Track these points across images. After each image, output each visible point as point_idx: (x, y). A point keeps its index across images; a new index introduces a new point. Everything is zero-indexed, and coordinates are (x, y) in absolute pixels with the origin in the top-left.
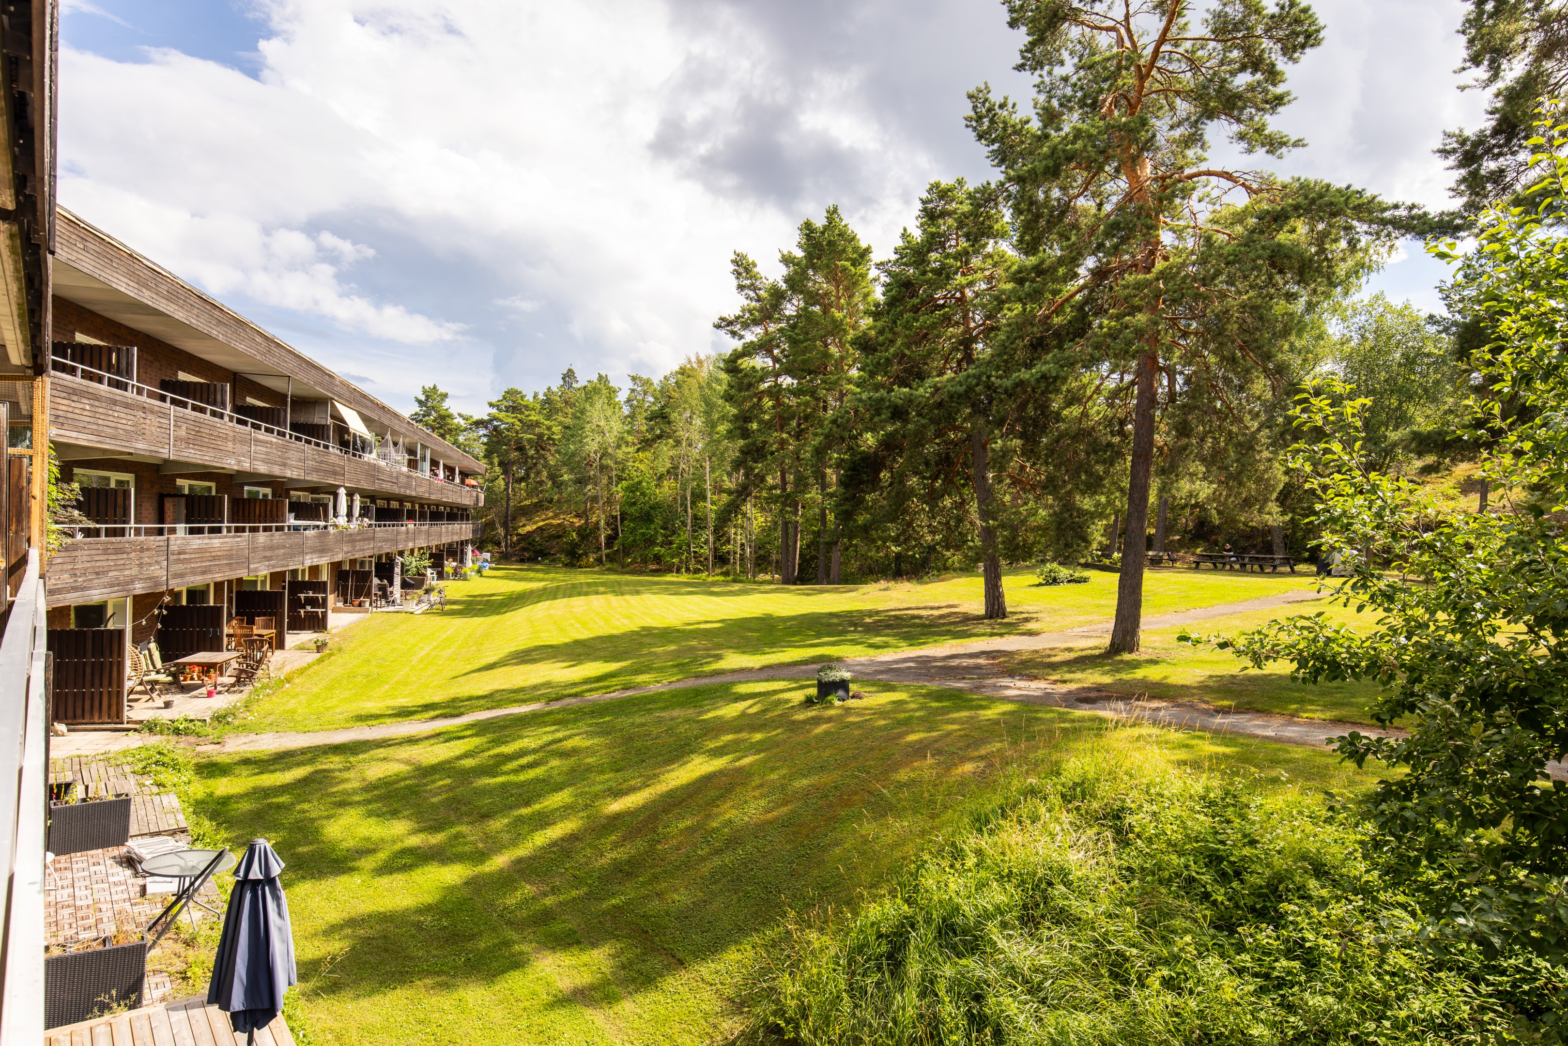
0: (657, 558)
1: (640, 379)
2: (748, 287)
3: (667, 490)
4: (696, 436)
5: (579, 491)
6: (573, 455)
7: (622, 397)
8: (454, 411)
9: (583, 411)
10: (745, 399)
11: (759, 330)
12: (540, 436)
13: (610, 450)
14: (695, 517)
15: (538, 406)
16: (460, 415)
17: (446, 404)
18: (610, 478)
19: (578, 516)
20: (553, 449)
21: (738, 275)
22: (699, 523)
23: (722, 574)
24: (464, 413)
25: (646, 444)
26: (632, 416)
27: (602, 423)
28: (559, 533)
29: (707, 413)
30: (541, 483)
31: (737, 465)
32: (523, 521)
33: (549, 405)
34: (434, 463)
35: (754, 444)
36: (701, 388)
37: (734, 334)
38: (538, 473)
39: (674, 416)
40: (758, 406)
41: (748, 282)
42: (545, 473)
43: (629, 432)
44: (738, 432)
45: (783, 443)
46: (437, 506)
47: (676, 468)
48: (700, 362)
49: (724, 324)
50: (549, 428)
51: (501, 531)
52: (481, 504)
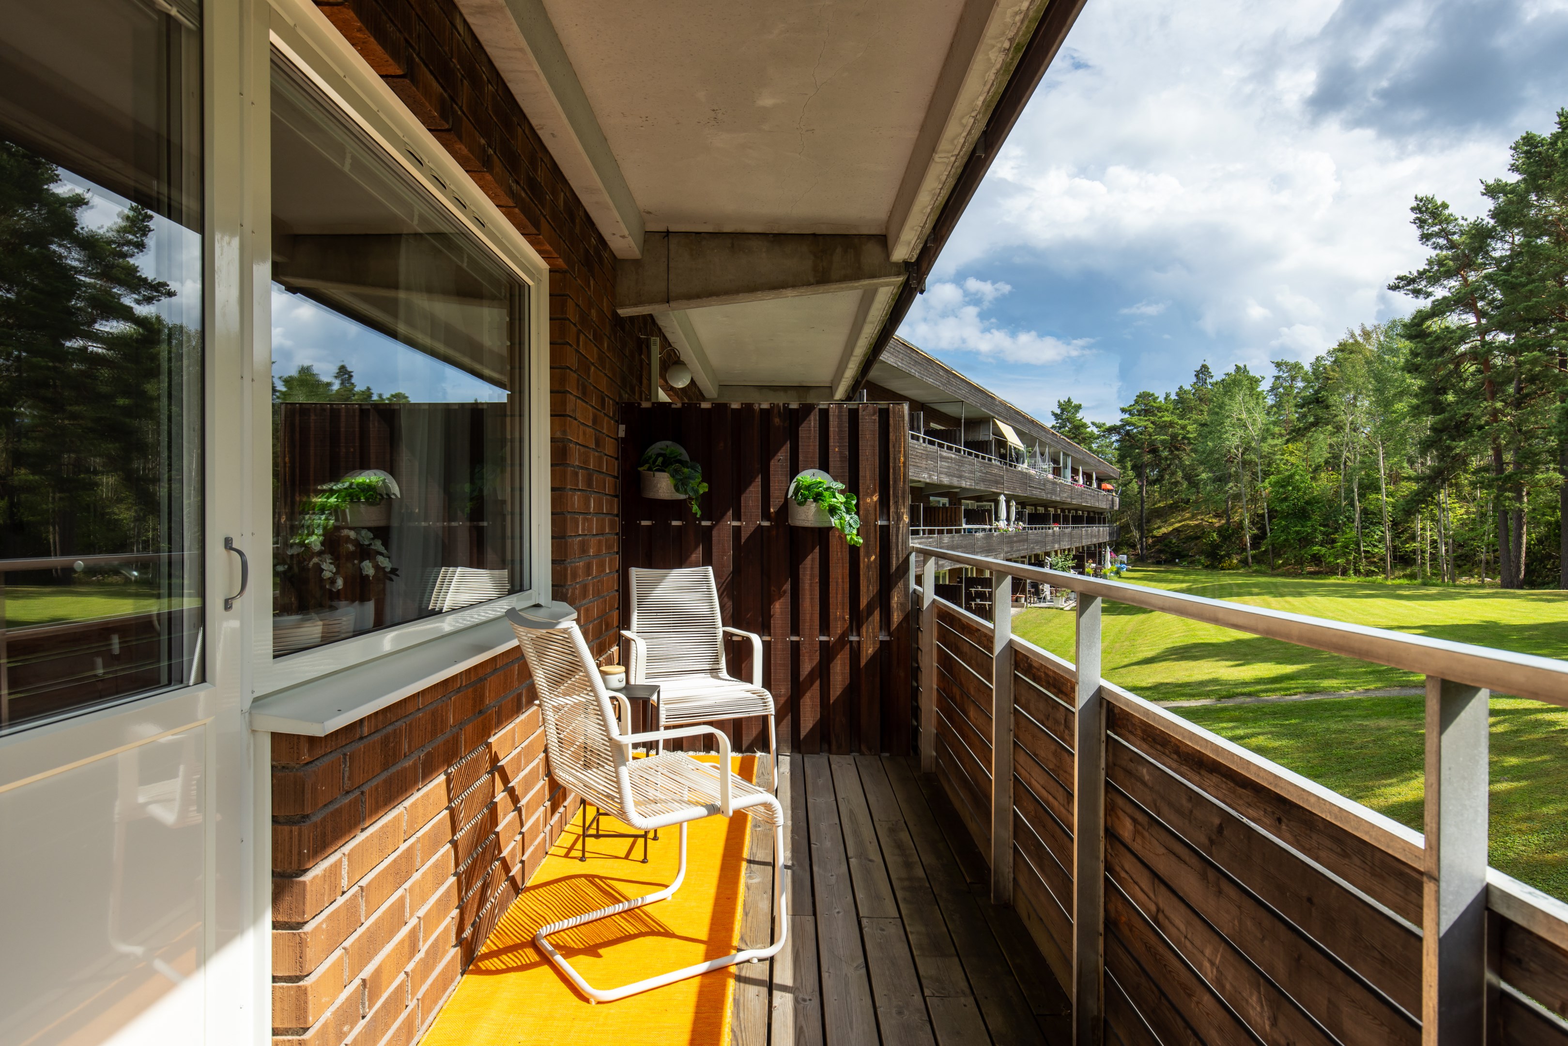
0: (1317, 559)
1: (1286, 364)
2: (1437, 235)
3: (1326, 483)
4: (1362, 419)
5: (1220, 490)
6: (1212, 452)
7: (1265, 386)
8: (1087, 420)
9: (1221, 406)
10: (1437, 368)
11: (1454, 283)
12: (1174, 437)
13: (1253, 444)
14: (1365, 512)
15: (1171, 406)
16: (1093, 423)
17: (1079, 416)
18: (1255, 474)
19: (1217, 516)
20: (1188, 448)
21: (1421, 223)
22: (1370, 518)
23: (1405, 576)
24: (1097, 421)
25: (1297, 434)
26: (1279, 405)
27: (1244, 416)
28: (1198, 534)
29: (1379, 391)
30: (1176, 483)
31: (1425, 446)
32: (1158, 522)
33: (1182, 404)
34: (1075, 471)
35: (1451, 419)
36: (1368, 362)
37: (1417, 293)
38: (1173, 474)
39: (1334, 399)
40: (1457, 372)
41: (1436, 229)
42: (1180, 474)
43: (1275, 423)
44: (1428, 407)
45: (1495, 414)
46: (1076, 510)
47: (1336, 457)
48: (1366, 334)
49: (1405, 283)
50: (1183, 428)
51: (1136, 534)
52: (1116, 507)
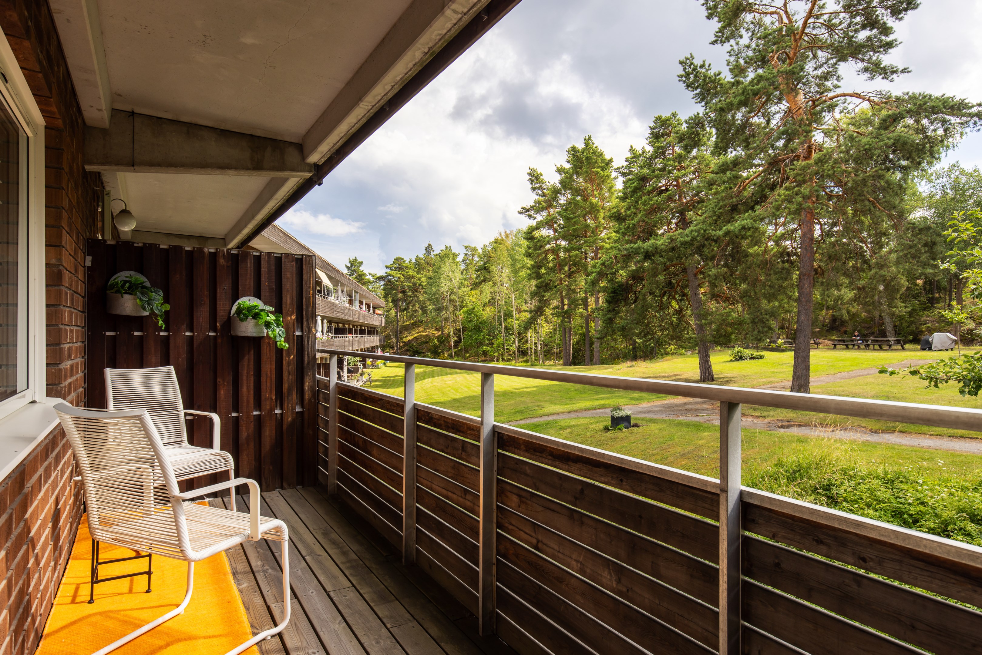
0: (485, 353)
1: (470, 247)
2: (538, 189)
3: (489, 312)
4: (505, 280)
5: (438, 315)
6: (434, 294)
7: (460, 258)
8: (366, 272)
9: (439, 268)
10: (538, 255)
11: (544, 213)
12: (414, 284)
13: (455, 290)
14: (506, 328)
15: (413, 266)
16: (370, 274)
17: (362, 268)
18: (455, 306)
19: (437, 330)
20: (422, 291)
21: (531, 181)
22: (509, 330)
23: (524, 361)
24: (372, 273)
25: (476, 285)
26: (467, 269)
27: (450, 274)
28: (427, 341)
29: (513, 265)
30: (416, 311)
31: (532, 295)
32: (406, 334)
33: (418, 265)
35: (544, 281)
36: (508, 250)
37: (530, 217)
38: (414, 305)
39: (492, 268)
40: (546, 258)
41: (538, 185)
42: (418, 306)
43: (465, 279)
44: (533, 275)
45: (561, 280)
46: (361, 326)
47: (493, 299)
48: (507, 236)
49: (524, 211)
50: (419, 279)
51: (394, 340)
52: (383, 325)
